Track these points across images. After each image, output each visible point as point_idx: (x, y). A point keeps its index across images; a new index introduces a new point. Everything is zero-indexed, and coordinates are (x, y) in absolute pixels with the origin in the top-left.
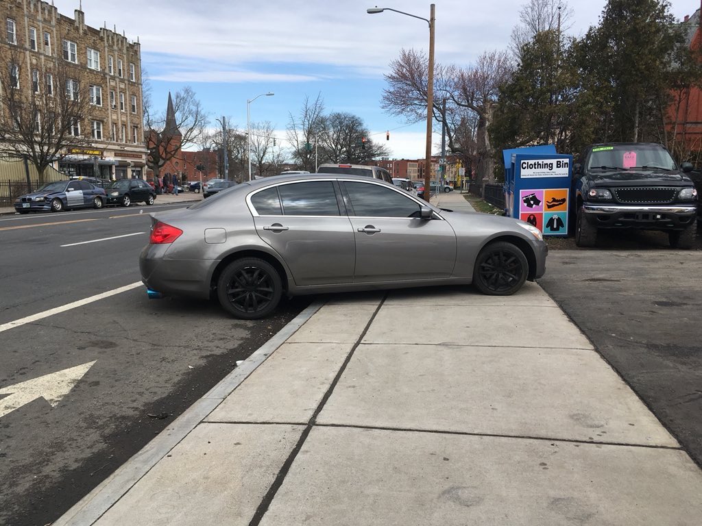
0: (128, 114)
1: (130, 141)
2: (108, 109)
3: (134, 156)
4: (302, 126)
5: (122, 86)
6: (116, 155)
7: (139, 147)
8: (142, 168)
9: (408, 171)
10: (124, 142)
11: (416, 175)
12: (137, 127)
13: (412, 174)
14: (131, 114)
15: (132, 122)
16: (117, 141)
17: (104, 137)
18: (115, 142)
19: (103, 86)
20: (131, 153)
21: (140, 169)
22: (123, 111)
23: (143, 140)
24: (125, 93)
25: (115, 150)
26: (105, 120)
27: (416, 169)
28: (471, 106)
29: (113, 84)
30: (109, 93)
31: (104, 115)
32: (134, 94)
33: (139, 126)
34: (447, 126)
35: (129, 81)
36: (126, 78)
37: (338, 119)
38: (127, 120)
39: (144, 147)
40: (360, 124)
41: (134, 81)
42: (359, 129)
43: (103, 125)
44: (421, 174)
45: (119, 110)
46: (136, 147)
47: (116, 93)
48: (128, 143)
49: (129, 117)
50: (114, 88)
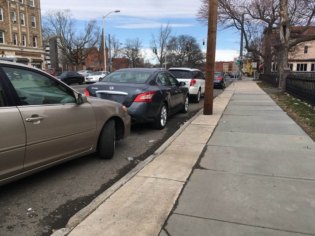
0: (28, 28)
1: (30, 45)
2: (9, 23)
3: (33, 55)
4: (159, 42)
5: (23, 9)
6: (16, 54)
7: (38, 49)
8: (41, 63)
9: (223, 67)
10: (25, 46)
11: (228, 69)
12: (36, 37)
13: (225, 69)
14: (30, 28)
15: (31, 33)
16: (18, 45)
17: (5, 42)
18: (16, 45)
19: (4, 7)
20: (30, 53)
21: (40, 64)
22: (24, 25)
23: (42, 45)
24: (25, 14)
25: (16, 51)
26: (6, 31)
27: (228, 66)
28: (262, 18)
29: (13, 6)
30: (9, 13)
31: (5, 27)
32: (33, 15)
33: (38, 36)
34: (244, 32)
35: (28, 6)
36: (26, 3)
37: (183, 38)
38: (27, 31)
39: (42, 50)
40: (195, 41)
41: (34, 6)
42: (195, 44)
43: (5, 34)
44: (230, 69)
45: (19, 24)
46: (36, 49)
47: (17, 13)
48: (28, 47)
49: (28, 30)
50: (15, 10)
